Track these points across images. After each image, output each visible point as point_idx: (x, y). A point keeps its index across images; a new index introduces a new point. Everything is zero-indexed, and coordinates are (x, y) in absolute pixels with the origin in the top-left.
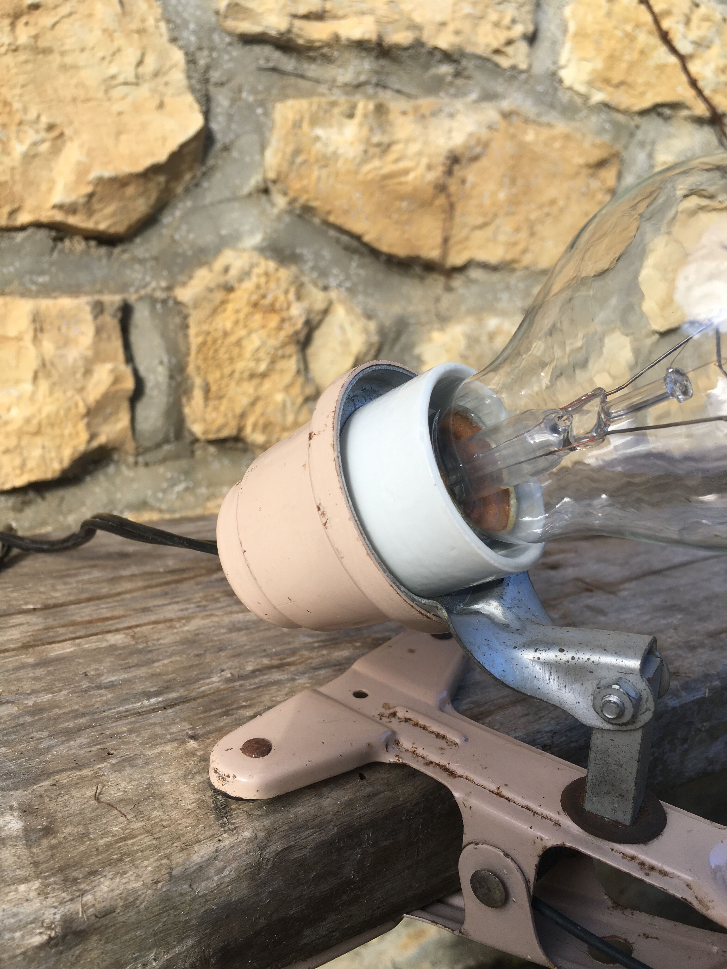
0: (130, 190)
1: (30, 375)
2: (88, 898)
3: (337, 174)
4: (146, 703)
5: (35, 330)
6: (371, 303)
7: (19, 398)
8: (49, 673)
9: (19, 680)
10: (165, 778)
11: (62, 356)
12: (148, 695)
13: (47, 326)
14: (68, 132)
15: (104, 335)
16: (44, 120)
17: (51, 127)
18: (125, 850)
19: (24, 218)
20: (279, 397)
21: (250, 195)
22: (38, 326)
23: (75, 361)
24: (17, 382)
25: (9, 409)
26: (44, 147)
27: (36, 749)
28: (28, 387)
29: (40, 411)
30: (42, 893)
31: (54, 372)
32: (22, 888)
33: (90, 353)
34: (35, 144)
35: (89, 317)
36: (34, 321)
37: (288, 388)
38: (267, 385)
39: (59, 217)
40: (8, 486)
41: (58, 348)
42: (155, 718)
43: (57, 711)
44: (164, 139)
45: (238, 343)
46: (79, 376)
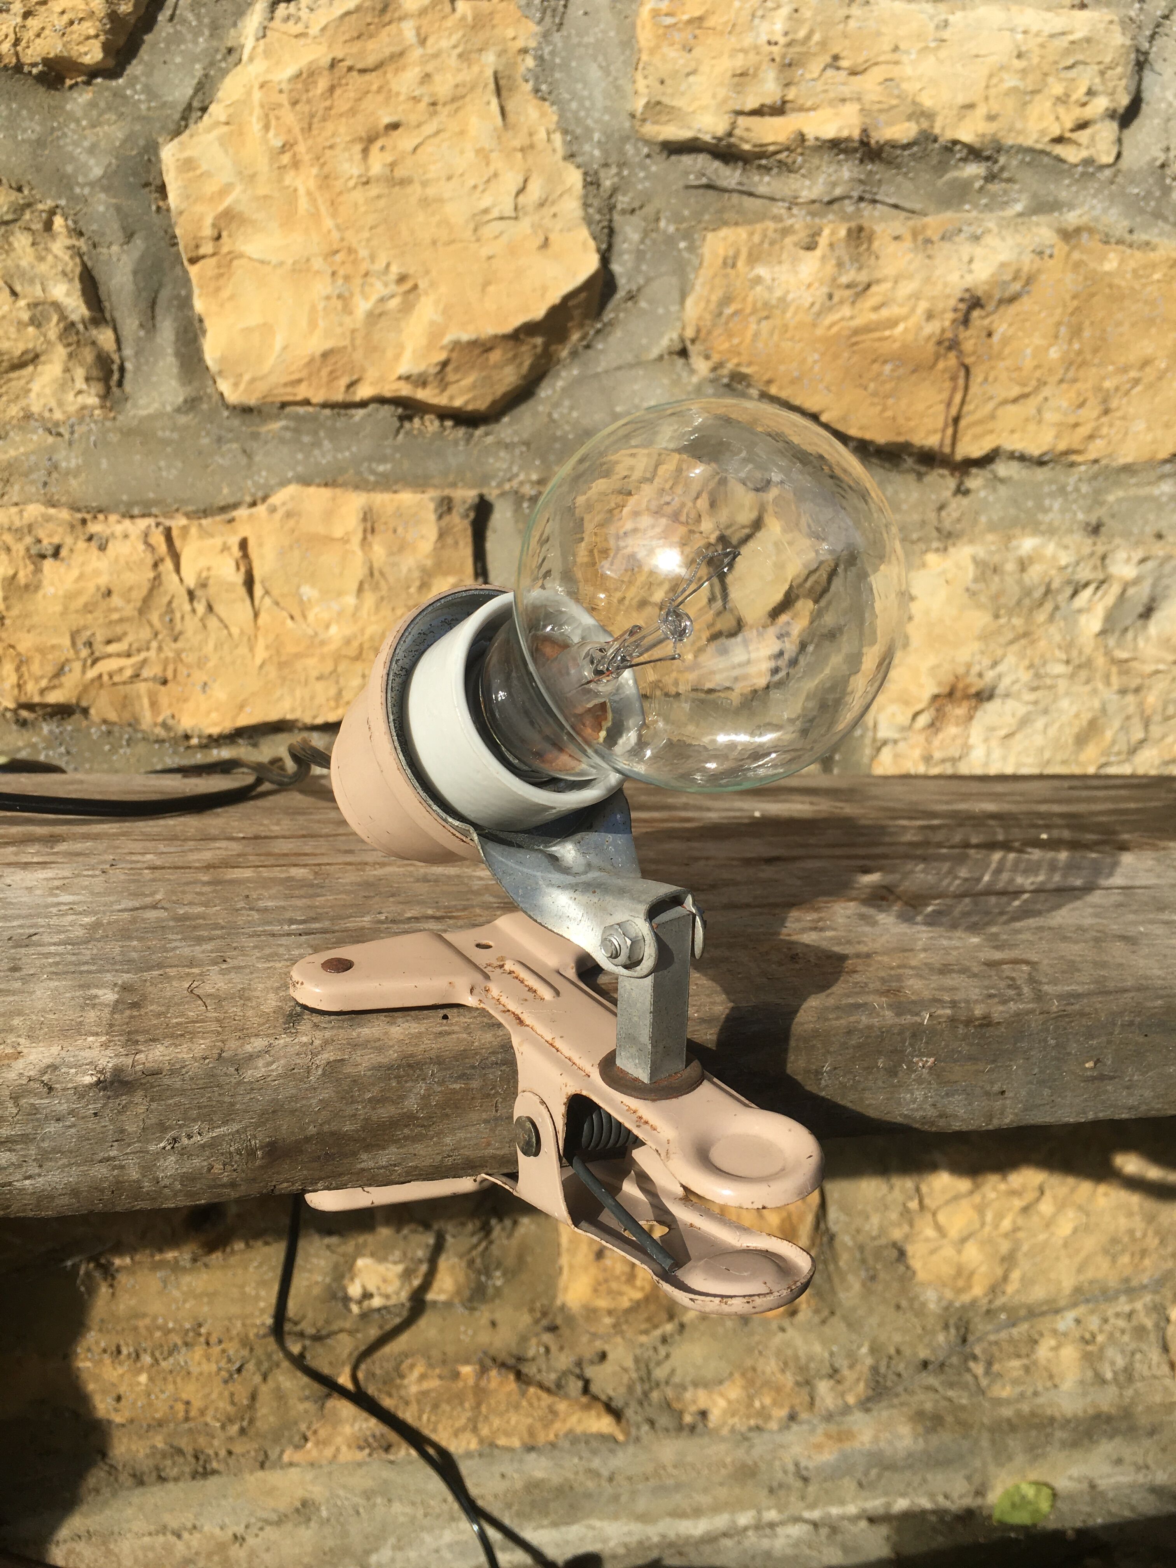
0: (495, 356)
1: (355, 586)
2: (141, 1057)
3: (785, 328)
4: (286, 927)
5: (365, 531)
7: (340, 614)
8: (215, 891)
9: (183, 892)
10: (261, 986)
11: (394, 565)
12: (292, 922)
13: (379, 527)
14: (422, 285)
15: (450, 541)
16: (395, 269)
17: (402, 279)
18: (190, 1029)
19: (364, 392)
21: (661, 358)
22: (369, 525)
23: (410, 570)
24: (340, 594)
25: (327, 627)
26: (393, 304)
27: (164, 946)
28: (350, 600)
29: (362, 631)
30: (105, 1046)
31: (383, 584)
32: (91, 1039)
33: (429, 563)
34: (382, 300)
35: (432, 517)
36: (365, 519)
39: (405, 390)
40: (319, 721)
41: (391, 554)
42: (284, 941)
43: (201, 921)
44: (544, 289)
46: (412, 590)
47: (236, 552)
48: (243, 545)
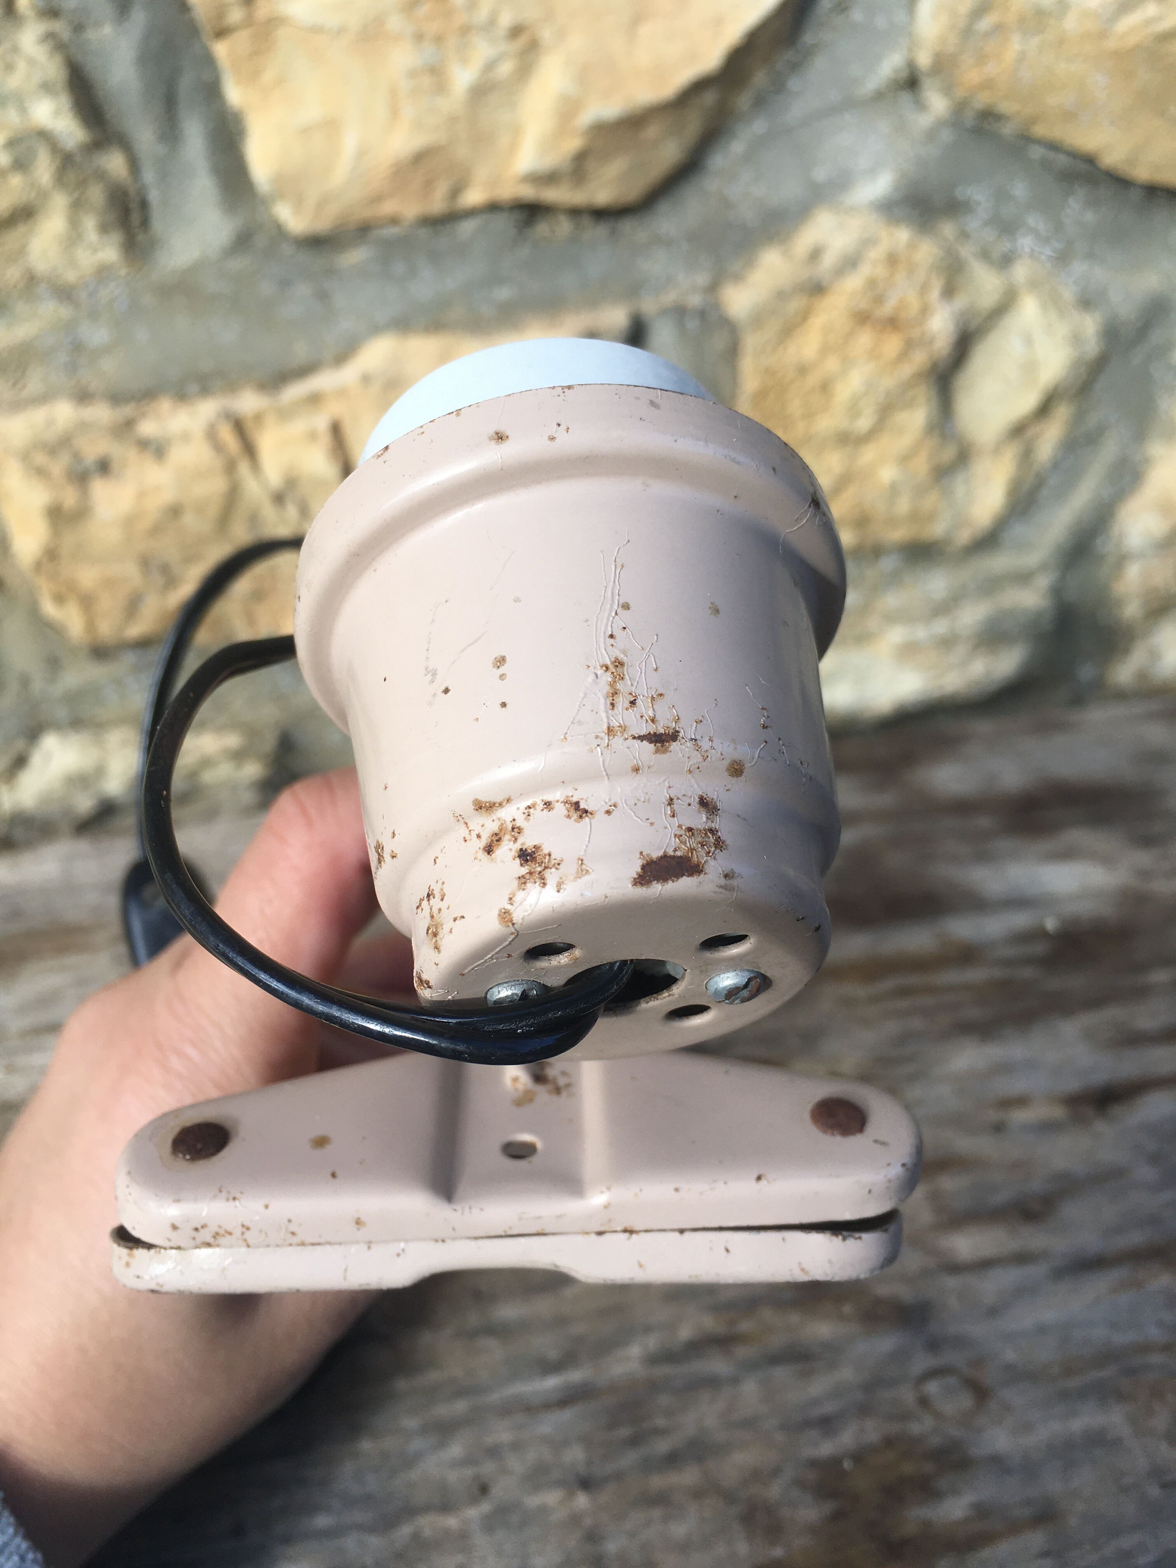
0: (651, 131)
3: (1061, 43)
4: (540, 1385)
6: (1099, 274)
12: (544, 1368)
14: (546, 34)
16: (504, 19)
17: (516, 31)
19: (473, 197)
20: (887, 474)
21: (879, 96)
26: (506, 68)
34: (490, 66)
37: (905, 459)
38: (868, 455)
42: (546, 1424)
44: (718, 22)
45: (825, 388)
47: (325, 439)
48: (336, 430)
